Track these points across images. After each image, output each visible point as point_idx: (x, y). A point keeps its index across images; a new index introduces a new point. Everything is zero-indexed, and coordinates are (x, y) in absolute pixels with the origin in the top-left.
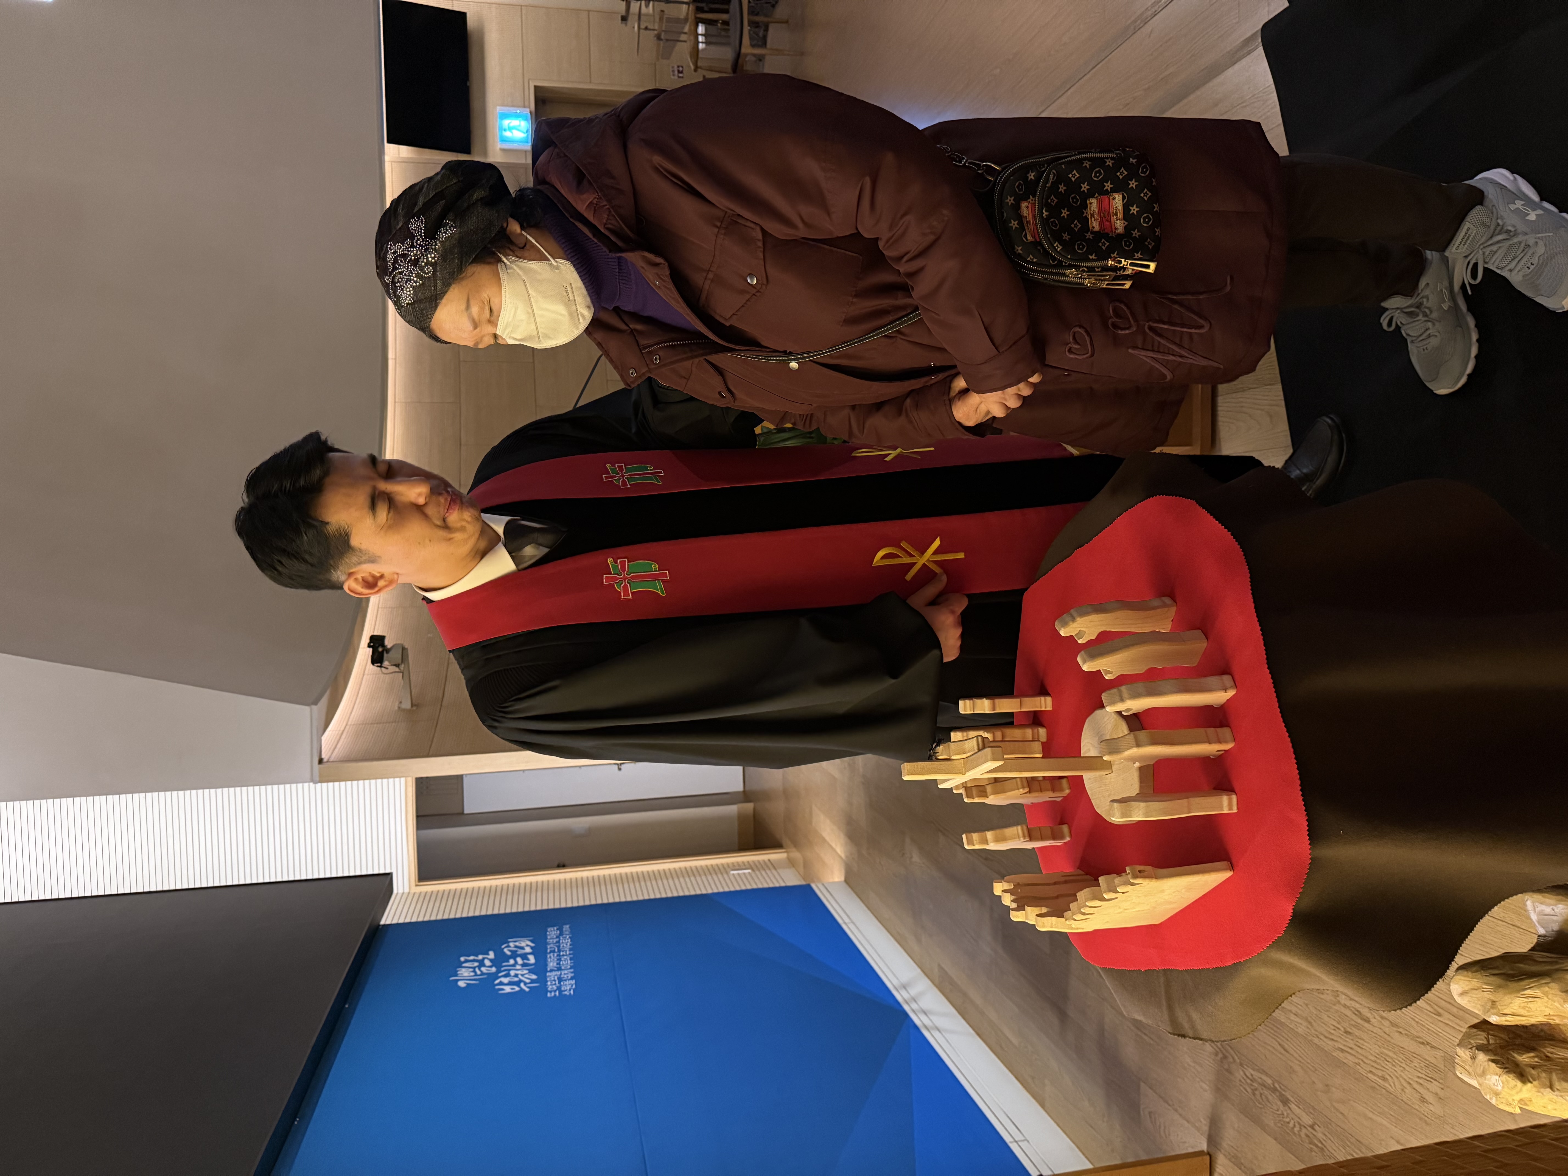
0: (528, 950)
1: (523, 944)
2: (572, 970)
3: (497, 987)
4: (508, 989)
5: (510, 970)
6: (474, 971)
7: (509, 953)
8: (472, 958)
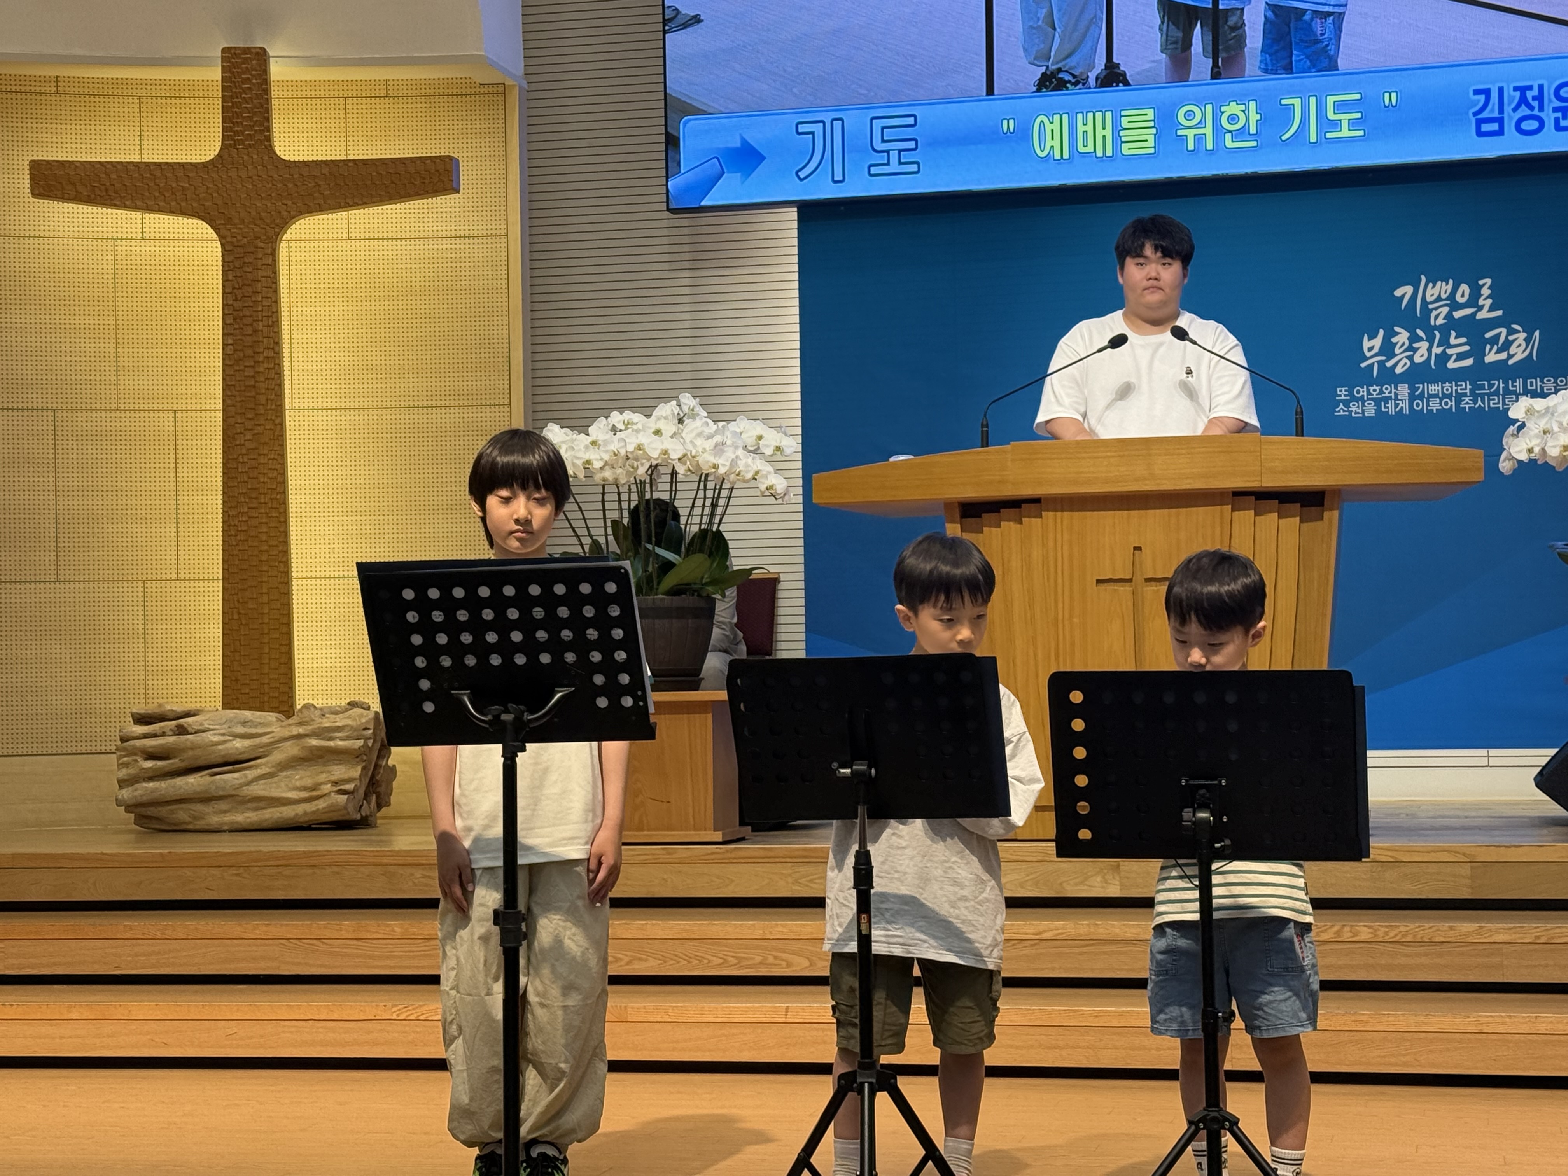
0: (1491, 357)
1: (1513, 350)
2: (1406, 411)
3: (1381, 332)
4: (1372, 344)
5: (1431, 340)
6: (1439, 299)
7: (1488, 335)
8: (1486, 291)
